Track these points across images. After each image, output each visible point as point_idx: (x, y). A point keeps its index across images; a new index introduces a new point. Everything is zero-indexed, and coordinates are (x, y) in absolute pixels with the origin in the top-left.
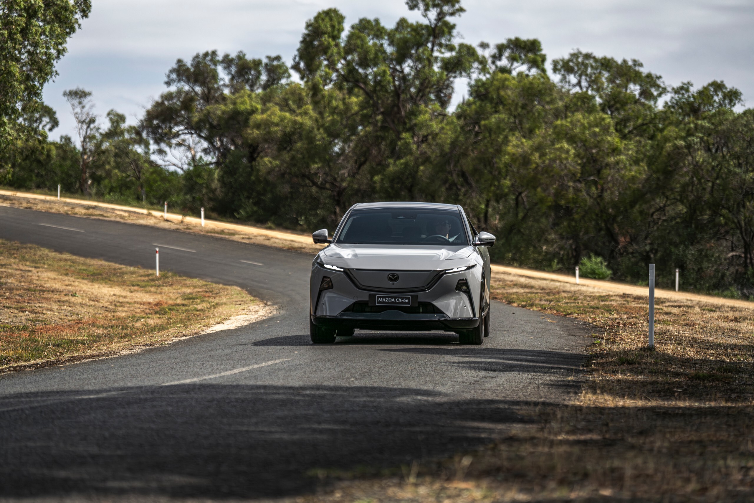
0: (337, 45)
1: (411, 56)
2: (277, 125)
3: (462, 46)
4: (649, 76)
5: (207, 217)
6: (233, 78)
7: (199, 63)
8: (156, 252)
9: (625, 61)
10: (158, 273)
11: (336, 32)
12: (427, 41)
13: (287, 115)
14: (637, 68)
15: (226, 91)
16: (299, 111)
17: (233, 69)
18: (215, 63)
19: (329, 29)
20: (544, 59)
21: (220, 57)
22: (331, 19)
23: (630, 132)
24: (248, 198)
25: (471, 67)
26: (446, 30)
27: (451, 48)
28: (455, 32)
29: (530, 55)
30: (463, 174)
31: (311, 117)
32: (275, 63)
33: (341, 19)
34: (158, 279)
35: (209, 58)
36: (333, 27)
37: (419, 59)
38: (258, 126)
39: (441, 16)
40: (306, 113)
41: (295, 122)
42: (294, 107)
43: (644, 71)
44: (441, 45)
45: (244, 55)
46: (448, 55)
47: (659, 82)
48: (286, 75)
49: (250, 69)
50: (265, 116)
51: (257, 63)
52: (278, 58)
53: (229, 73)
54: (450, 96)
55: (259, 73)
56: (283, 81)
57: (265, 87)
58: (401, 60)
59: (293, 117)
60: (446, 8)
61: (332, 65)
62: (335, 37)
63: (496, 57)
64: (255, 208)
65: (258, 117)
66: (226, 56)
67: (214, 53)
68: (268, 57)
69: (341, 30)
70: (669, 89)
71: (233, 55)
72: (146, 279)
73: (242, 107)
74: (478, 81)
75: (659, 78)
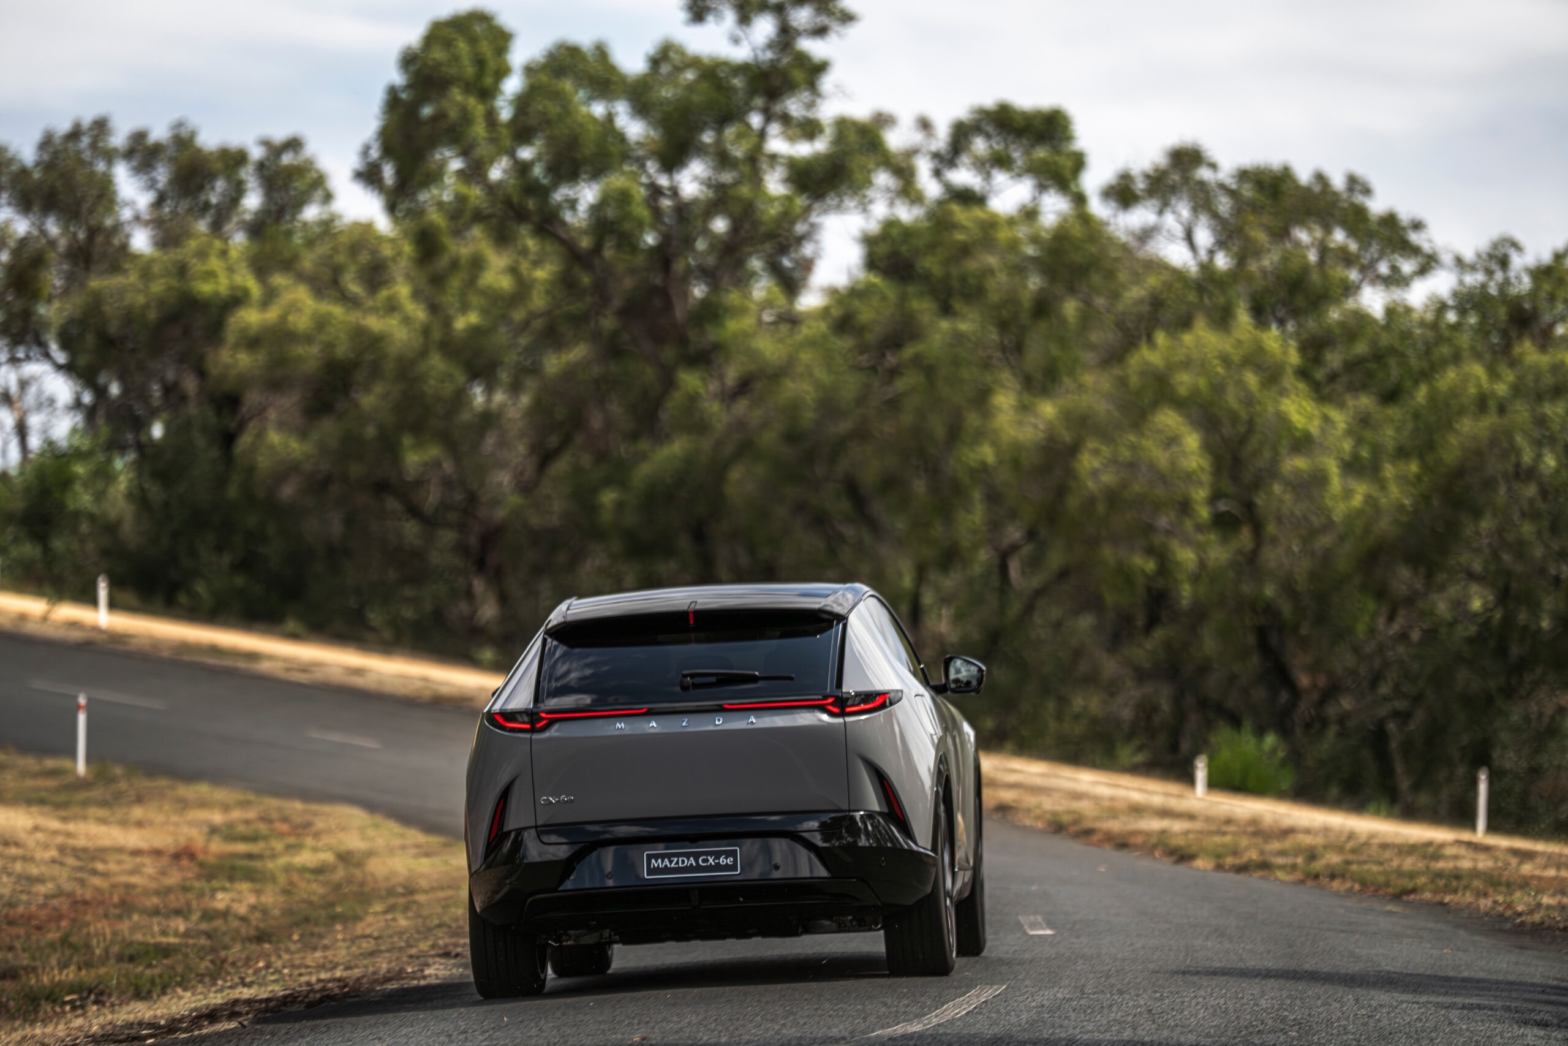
0: (491, 117)
1: (701, 151)
2: (308, 339)
3: (843, 125)
4: (1390, 221)
5: (113, 605)
6: (158, 203)
7: (56, 154)
8: (79, 707)
9: (1320, 178)
10: (81, 767)
11: (488, 80)
12: (748, 109)
13: (337, 311)
14: (1359, 199)
15: (141, 241)
16: (370, 303)
17: (162, 175)
18: (110, 156)
19: (470, 71)
20: (1079, 162)
21: (118, 139)
22: (473, 40)
23: (1333, 377)
24: (219, 549)
25: (869, 183)
26: (798, 75)
27: (810, 129)
28: (827, 83)
29: (1041, 153)
30: (852, 490)
31: (407, 320)
32: (287, 159)
33: (502, 39)
34: (82, 785)
35: (85, 141)
36: (480, 63)
37: (723, 160)
38: (252, 342)
39: (786, 35)
40: (392, 307)
41: (359, 333)
42: (355, 288)
43: (1377, 206)
44: (785, 119)
45: (193, 135)
46: (804, 150)
47: (1414, 237)
48: (319, 194)
49: (212, 177)
50: (272, 314)
51: (234, 159)
52: (294, 144)
53: (152, 185)
54: (807, 266)
55: (238, 191)
56: (311, 213)
57: (257, 229)
58: (673, 160)
59: (355, 317)
60: (802, 16)
61: (475, 172)
62: (487, 94)
63: (946, 160)
64: (239, 581)
65: (251, 317)
66: (139, 137)
67: (101, 126)
68: (266, 143)
69: (503, 72)
70: (1447, 258)
71: (159, 133)
72: (51, 783)
73: (205, 288)
74: (890, 224)
75: (1417, 226)
